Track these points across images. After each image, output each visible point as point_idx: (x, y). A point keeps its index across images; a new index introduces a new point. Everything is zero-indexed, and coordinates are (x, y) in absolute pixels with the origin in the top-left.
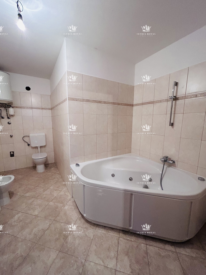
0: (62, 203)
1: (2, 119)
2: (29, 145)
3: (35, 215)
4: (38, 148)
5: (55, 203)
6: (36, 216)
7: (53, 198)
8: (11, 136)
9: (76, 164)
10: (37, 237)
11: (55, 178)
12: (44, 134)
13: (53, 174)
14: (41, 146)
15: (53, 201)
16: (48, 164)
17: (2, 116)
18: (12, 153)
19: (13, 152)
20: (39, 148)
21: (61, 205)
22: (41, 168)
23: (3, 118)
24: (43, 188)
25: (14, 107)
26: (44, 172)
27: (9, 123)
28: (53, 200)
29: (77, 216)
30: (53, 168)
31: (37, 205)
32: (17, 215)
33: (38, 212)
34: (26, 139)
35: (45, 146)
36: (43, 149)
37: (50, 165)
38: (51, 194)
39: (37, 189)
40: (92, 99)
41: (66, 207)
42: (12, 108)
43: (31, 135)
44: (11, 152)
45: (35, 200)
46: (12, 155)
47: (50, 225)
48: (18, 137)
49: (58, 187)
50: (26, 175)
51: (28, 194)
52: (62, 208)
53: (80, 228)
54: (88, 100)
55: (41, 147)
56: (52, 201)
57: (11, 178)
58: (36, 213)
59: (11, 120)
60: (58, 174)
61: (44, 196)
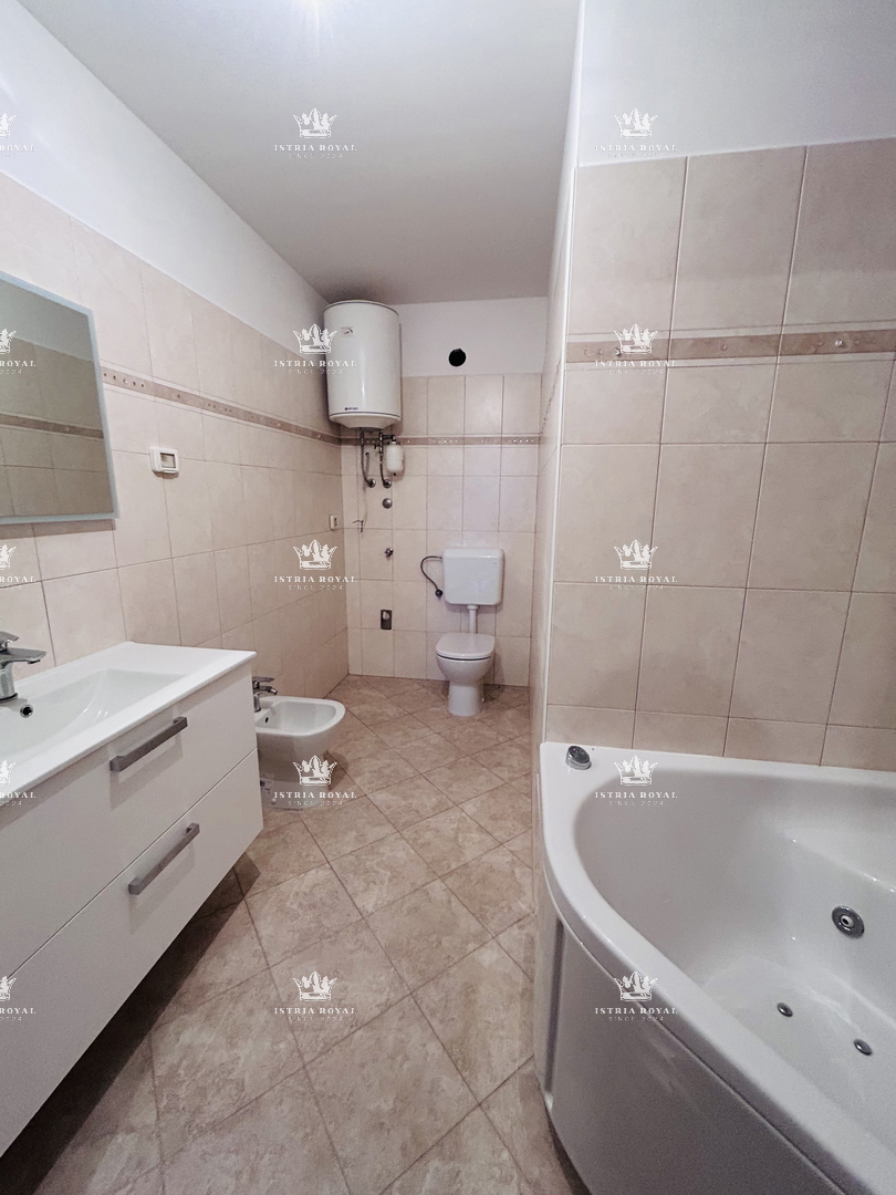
0: (480, 917)
1: (368, 488)
2: (439, 593)
3: (361, 910)
4: (468, 611)
5: (453, 898)
6: (364, 920)
7: (453, 866)
8: (389, 553)
9: (571, 749)
10: (322, 1035)
11: (499, 764)
12: (497, 555)
13: (501, 739)
14: (479, 606)
15: (450, 881)
16: (501, 687)
17: (369, 478)
18: (385, 616)
19: (389, 612)
20: (472, 613)
21: (475, 926)
22: (463, 699)
23: (371, 484)
24: (439, 792)
25: (407, 439)
26: (471, 719)
27: (386, 505)
28: (451, 873)
29: (517, 1055)
30: (510, 713)
31: (387, 867)
32: (313, 871)
33: (376, 905)
34: (431, 568)
35: (497, 608)
36: (487, 618)
37: (504, 696)
38: (456, 838)
39: (418, 787)
40: (743, 332)
41: (488, 956)
42: (398, 443)
43: (448, 554)
44: (382, 611)
45: (392, 838)
46: (386, 624)
47: (388, 1006)
48: (407, 559)
49: (494, 818)
50: (410, 710)
51: (380, 797)
52: (471, 946)
53: (505, 1155)
54: (710, 342)
55: (480, 609)
56: (443, 878)
57: (335, 713)
58: (368, 902)
59: (393, 494)
60: (519, 746)
61: (428, 835)
